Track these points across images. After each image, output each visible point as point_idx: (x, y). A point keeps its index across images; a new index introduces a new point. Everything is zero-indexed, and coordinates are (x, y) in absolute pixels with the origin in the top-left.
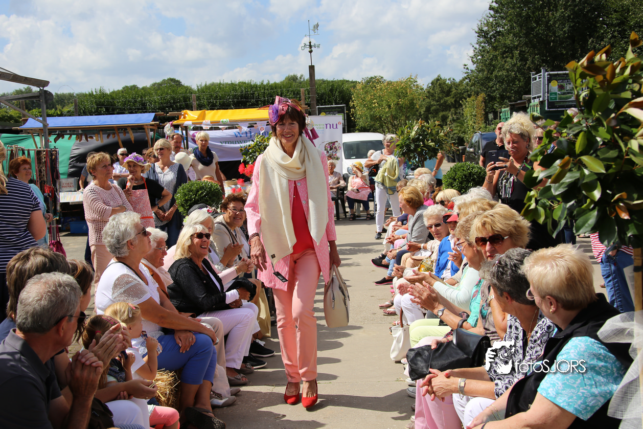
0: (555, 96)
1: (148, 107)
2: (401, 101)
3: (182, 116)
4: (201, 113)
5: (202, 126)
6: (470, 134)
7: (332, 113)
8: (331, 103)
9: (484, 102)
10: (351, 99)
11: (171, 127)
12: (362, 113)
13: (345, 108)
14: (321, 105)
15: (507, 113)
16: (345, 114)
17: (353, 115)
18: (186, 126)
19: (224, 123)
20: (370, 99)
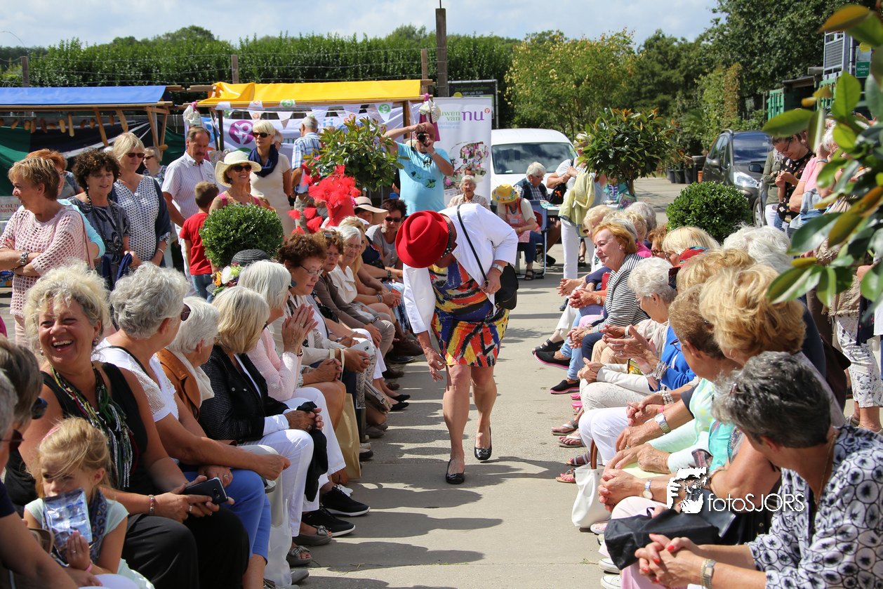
0: (866, 69)
1: (154, 75)
3: (214, 93)
4: (249, 86)
5: (249, 111)
6: (712, 133)
7: (474, 93)
8: (472, 76)
9: (739, 79)
10: (508, 69)
11: (194, 111)
12: (527, 93)
13: (496, 85)
14: (455, 80)
15: (778, 98)
16: (497, 97)
17: (510, 97)
18: (220, 109)
19: (286, 106)
20: (542, 68)
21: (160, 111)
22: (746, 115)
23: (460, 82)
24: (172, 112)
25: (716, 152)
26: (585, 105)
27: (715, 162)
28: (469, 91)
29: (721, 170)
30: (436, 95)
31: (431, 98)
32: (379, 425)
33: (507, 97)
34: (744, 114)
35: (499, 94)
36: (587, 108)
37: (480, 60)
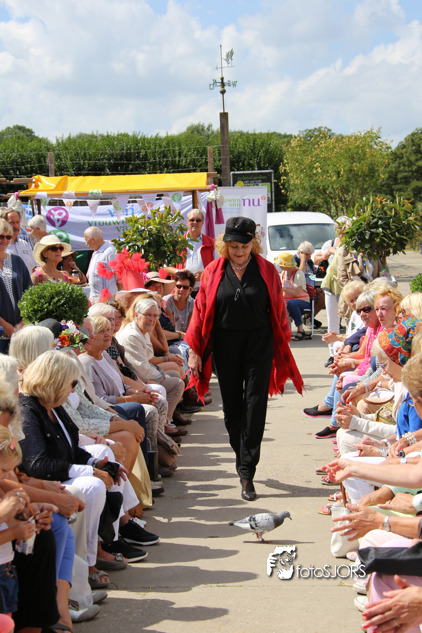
2: (356, 166)
3: (33, 185)
4: (62, 179)
5: (63, 199)
7: (253, 182)
8: (252, 167)
10: (282, 161)
12: (298, 182)
13: (273, 175)
14: (238, 170)
16: (273, 184)
17: (285, 185)
18: (39, 198)
19: (94, 196)
20: (310, 162)
23: (242, 172)
26: (347, 191)
28: (249, 180)
30: (220, 184)
31: (216, 187)
32: (169, 466)
33: (282, 185)
35: (275, 182)
36: (350, 194)
37: (258, 154)
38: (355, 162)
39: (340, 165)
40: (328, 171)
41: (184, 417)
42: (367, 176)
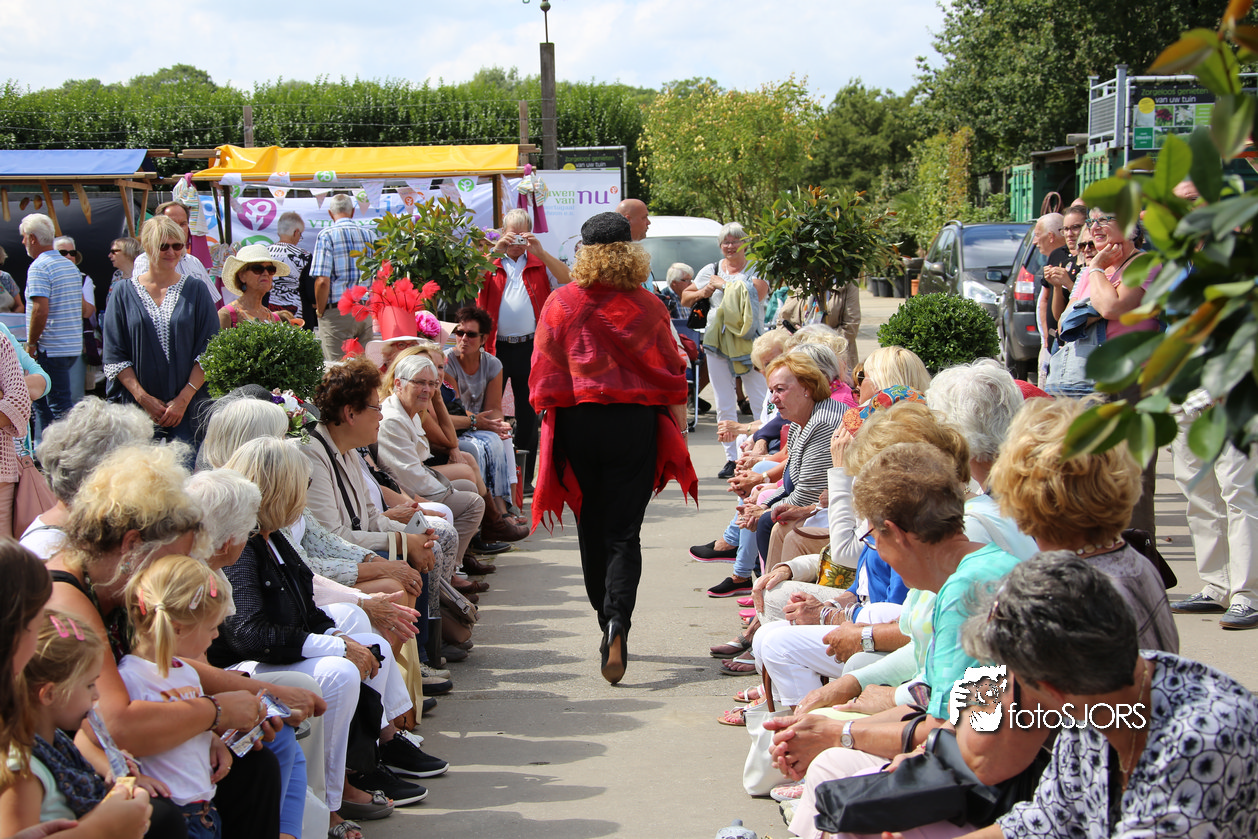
0: (1147, 138)
1: (128, 134)
2: (766, 142)
3: (217, 161)
4: (267, 153)
5: (269, 187)
6: (931, 226)
7: (592, 165)
8: (589, 140)
9: (969, 148)
10: (641, 130)
11: (189, 186)
12: (666, 166)
13: (625, 154)
14: (565, 146)
15: (1025, 177)
16: (625, 170)
17: (645, 172)
18: (227, 183)
19: (323, 181)
20: (688, 133)
21: (138, 186)
22: (979, 200)
23: (572, 149)
24: (155, 189)
25: (937, 253)
26: (751, 183)
27: (936, 266)
28: (586, 163)
29: (945, 278)
30: (540, 167)
31: (533, 171)
32: (459, 643)
33: (641, 171)
34: (976, 199)
35: (628, 166)
36: (754, 188)
37: (600, 117)
38: (763, 134)
39: (738, 139)
40: (717, 149)
41: (482, 560)
42: (784, 158)
